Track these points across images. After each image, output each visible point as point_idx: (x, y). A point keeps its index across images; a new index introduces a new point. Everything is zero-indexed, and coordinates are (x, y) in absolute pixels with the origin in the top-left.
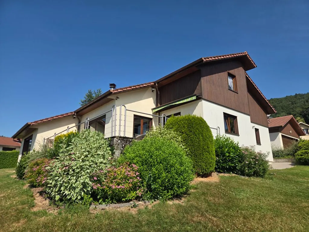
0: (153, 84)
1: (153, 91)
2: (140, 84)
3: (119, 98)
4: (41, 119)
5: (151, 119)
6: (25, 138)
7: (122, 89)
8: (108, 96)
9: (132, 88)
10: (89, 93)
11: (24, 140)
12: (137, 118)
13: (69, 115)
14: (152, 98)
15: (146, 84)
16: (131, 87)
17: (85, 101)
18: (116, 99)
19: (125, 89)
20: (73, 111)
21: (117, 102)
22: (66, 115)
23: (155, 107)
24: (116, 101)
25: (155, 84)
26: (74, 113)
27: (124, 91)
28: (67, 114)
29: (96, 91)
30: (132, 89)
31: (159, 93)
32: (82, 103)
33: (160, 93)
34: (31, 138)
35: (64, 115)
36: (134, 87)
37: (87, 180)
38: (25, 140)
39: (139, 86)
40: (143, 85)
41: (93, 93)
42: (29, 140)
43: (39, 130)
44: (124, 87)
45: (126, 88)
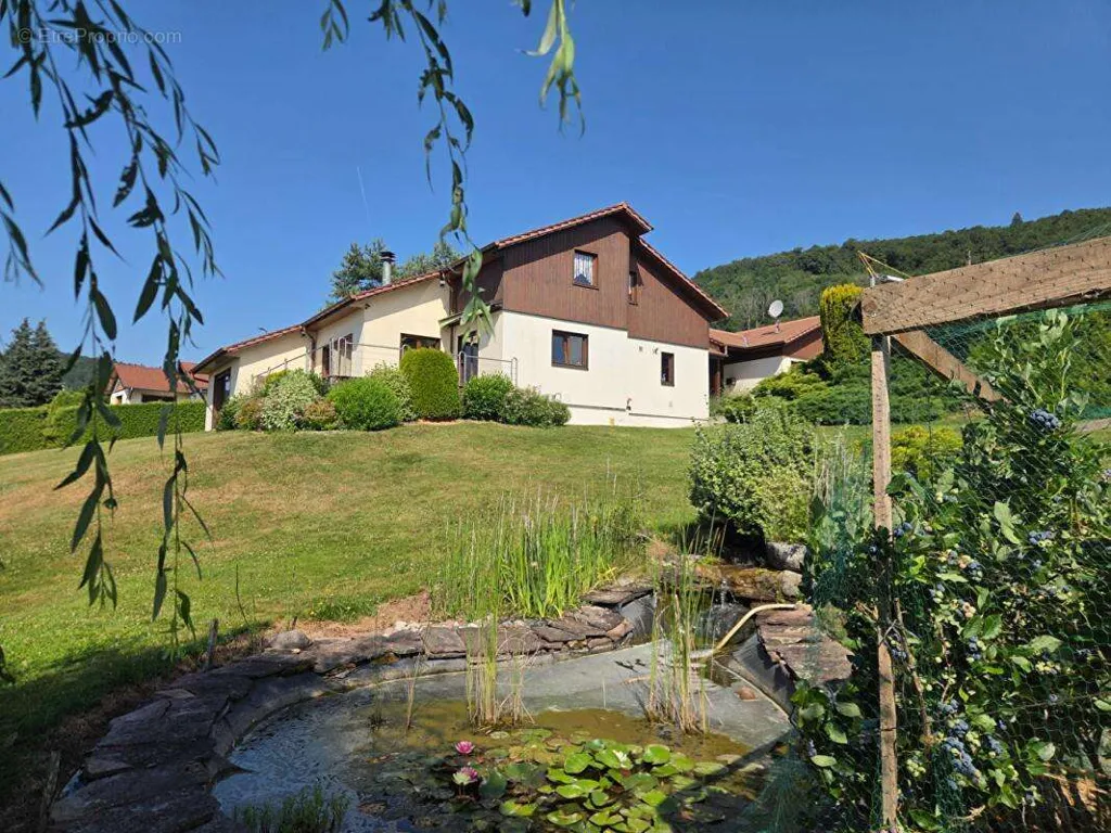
0: (438, 274)
1: (441, 287)
3: (370, 306)
4: (244, 340)
5: (438, 340)
6: (215, 374)
10: (353, 250)
11: (213, 379)
12: (407, 340)
14: (440, 301)
17: (345, 274)
18: (366, 308)
21: (367, 312)
22: (287, 331)
23: (446, 316)
29: (371, 247)
30: (393, 289)
31: (452, 291)
32: (336, 280)
33: (455, 289)
34: (228, 373)
37: (291, 413)
38: (216, 377)
41: (362, 251)
42: (224, 378)
43: (242, 359)
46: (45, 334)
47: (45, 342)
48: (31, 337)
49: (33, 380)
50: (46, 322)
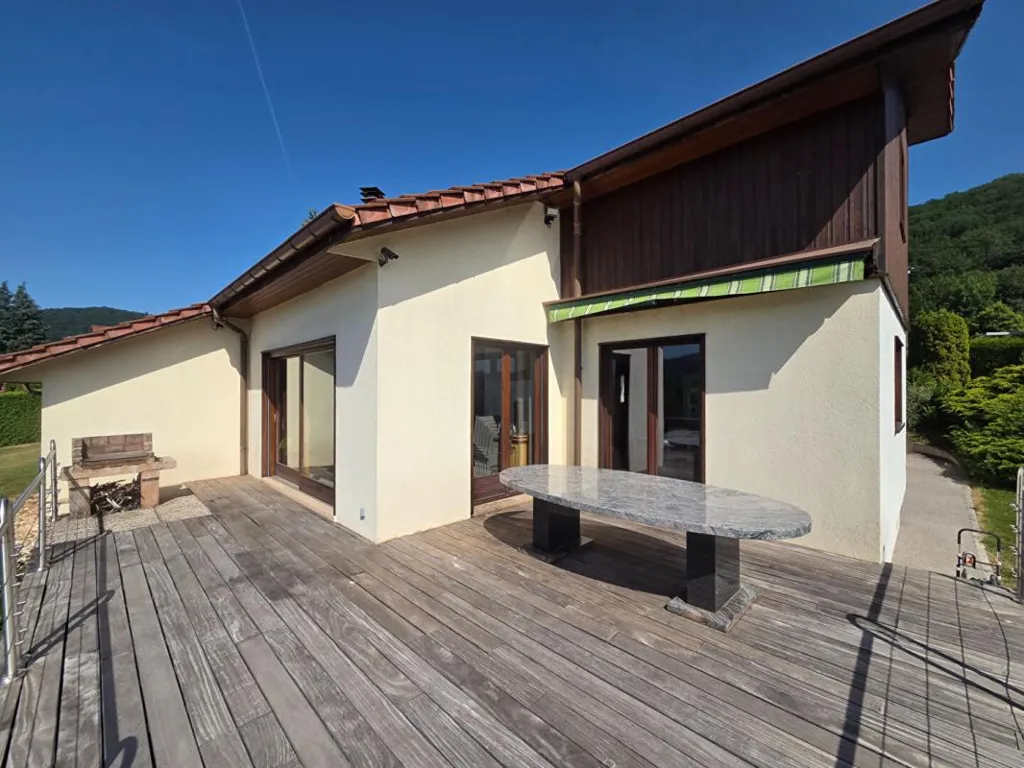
0: (559, 182)
1: (548, 220)
2: (506, 181)
3: (397, 257)
5: (540, 351)
7: (412, 204)
8: (329, 245)
9: (468, 197)
12: (486, 352)
13: (185, 319)
14: (544, 255)
15: (532, 183)
16: (460, 195)
18: (382, 264)
19: (431, 205)
20: (206, 301)
21: (386, 277)
22: (173, 319)
23: (557, 295)
24: (380, 270)
25: (568, 184)
26: (208, 309)
27: (420, 214)
28: (178, 314)
30: (466, 204)
31: (577, 231)
33: (583, 230)
35: (164, 320)
36: (478, 197)
39: (498, 189)
40: (517, 186)
44: (423, 194)
45: (436, 199)
46: (26, 296)
47: (26, 304)
48: (12, 299)
49: (15, 338)
50: (26, 286)
